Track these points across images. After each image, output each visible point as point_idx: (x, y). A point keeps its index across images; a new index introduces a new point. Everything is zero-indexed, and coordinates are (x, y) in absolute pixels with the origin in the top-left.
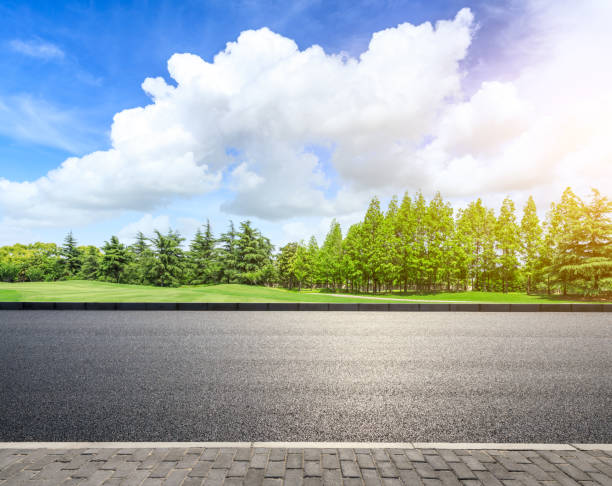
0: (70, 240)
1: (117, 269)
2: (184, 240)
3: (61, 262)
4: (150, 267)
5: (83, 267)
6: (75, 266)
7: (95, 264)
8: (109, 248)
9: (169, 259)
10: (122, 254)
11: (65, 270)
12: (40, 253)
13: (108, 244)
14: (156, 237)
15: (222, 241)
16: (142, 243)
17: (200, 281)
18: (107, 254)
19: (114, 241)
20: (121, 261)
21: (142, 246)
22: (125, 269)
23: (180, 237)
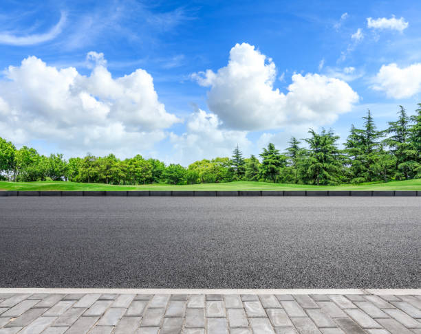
0: (237, 152)
1: (273, 172)
2: (337, 138)
3: (231, 170)
4: (306, 166)
5: (246, 172)
6: (241, 173)
7: (256, 169)
8: (267, 154)
9: (325, 158)
10: (278, 158)
11: (234, 176)
12: (218, 165)
13: (265, 150)
14: (311, 136)
15: (390, 131)
16: (295, 147)
17: (363, 179)
18: (265, 158)
19: (271, 147)
20: (278, 165)
21: (294, 150)
22: (281, 172)
23: (334, 135)
